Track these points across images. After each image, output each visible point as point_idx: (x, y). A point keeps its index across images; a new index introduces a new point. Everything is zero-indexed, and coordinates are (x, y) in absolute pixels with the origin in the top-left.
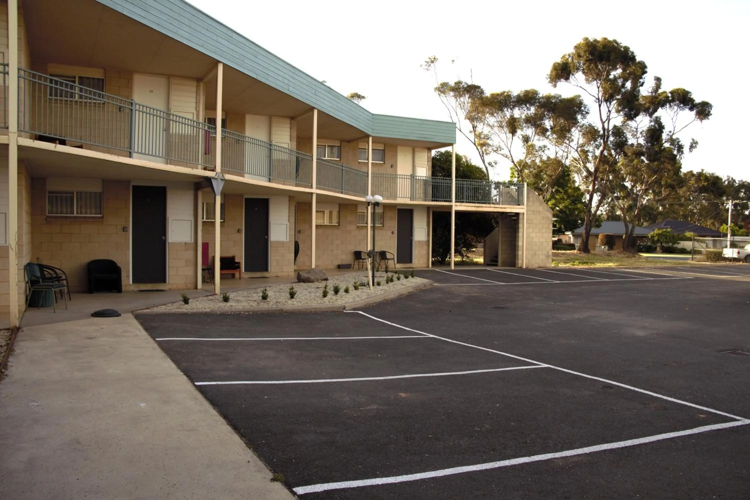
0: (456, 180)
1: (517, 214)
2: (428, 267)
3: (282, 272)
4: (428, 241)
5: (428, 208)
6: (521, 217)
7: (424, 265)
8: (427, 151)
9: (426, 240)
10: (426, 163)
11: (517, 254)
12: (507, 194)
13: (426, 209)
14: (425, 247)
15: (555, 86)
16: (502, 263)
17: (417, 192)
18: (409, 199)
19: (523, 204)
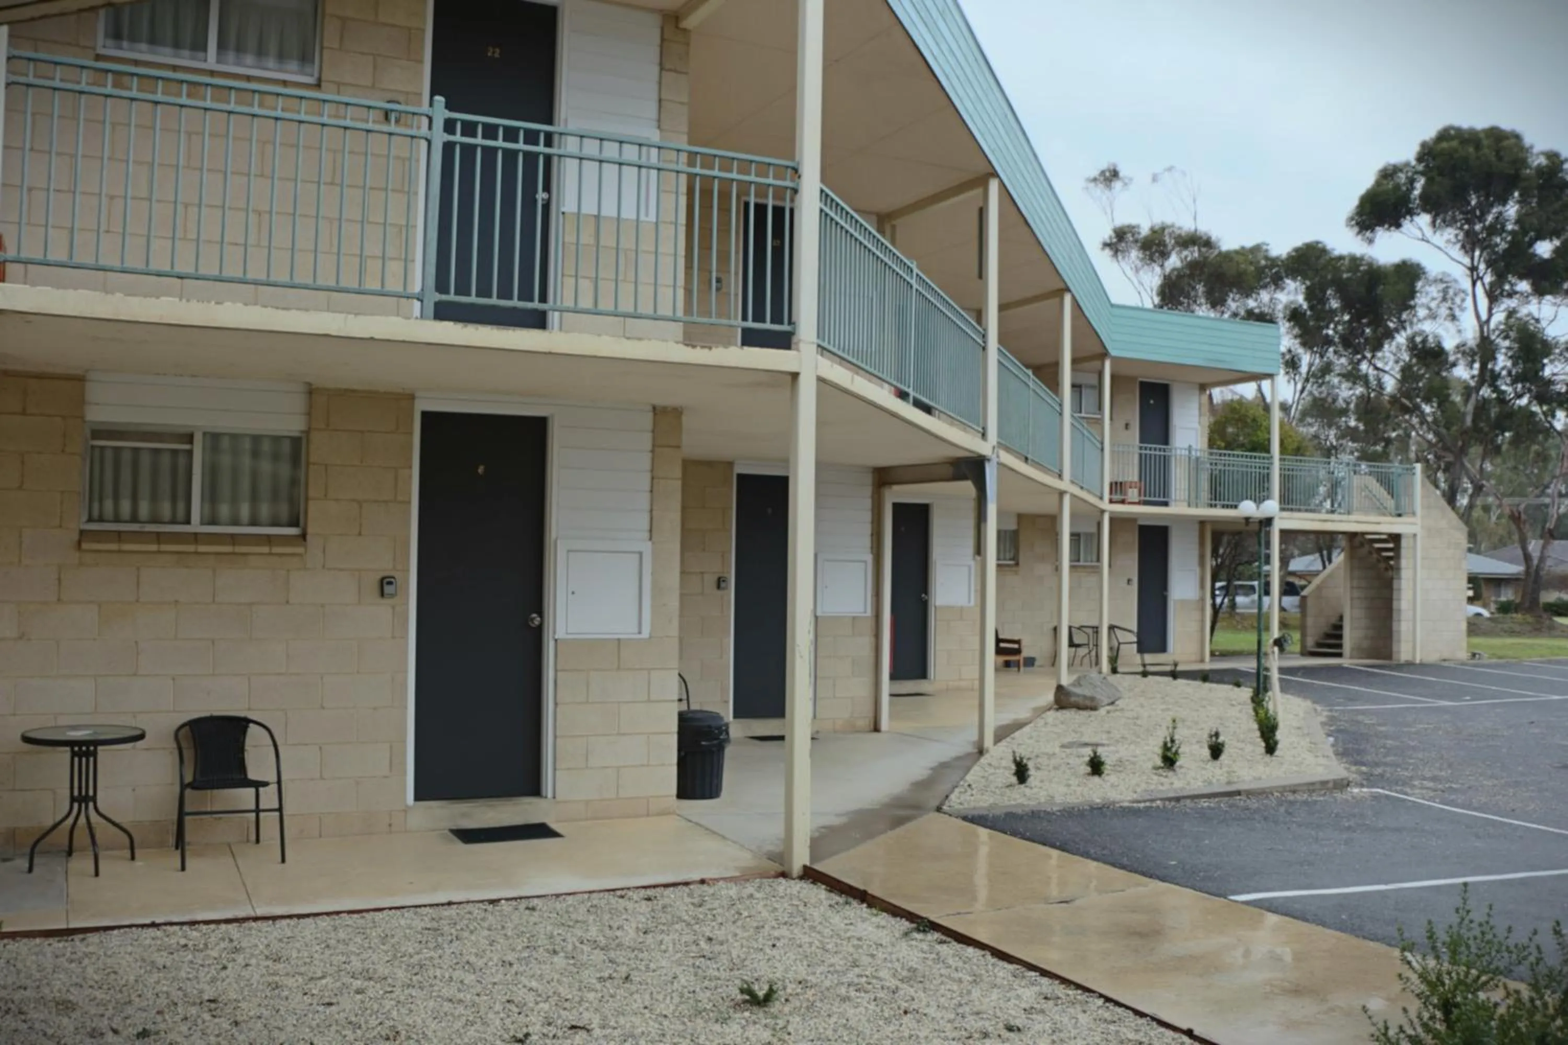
0: (1281, 460)
1: (1396, 538)
2: (1202, 661)
3: (960, 679)
4: (1202, 599)
5: (1202, 523)
6: (1404, 543)
7: (1193, 658)
8: (1197, 392)
9: (1197, 598)
10: (1197, 419)
11: (1395, 628)
12: (1362, 490)
13: (1197, 527)
14: (1196, 615)
15: (1371, 241)
16: (1352, 649)
17: (1178, 487)
18: (1186, 504)
19: (1414, 514)
